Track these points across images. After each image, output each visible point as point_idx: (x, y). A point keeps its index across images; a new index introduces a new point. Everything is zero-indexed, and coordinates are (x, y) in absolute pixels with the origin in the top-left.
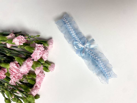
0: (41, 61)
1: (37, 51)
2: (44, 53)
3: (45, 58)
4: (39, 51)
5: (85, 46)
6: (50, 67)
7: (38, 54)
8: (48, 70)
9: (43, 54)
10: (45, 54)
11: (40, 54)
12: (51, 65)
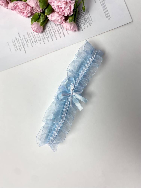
0: (49, 10)
1: (64, 2)
2: (60, 15)
3: (52, 16)
4: (63, 6)
5: (74, 94)
6: (38, 24)
7: (59, 4)
8: (33, 21)
9: (58, 12)
10: (58, 16)
11: (60, 7)
12: (41, 27)
